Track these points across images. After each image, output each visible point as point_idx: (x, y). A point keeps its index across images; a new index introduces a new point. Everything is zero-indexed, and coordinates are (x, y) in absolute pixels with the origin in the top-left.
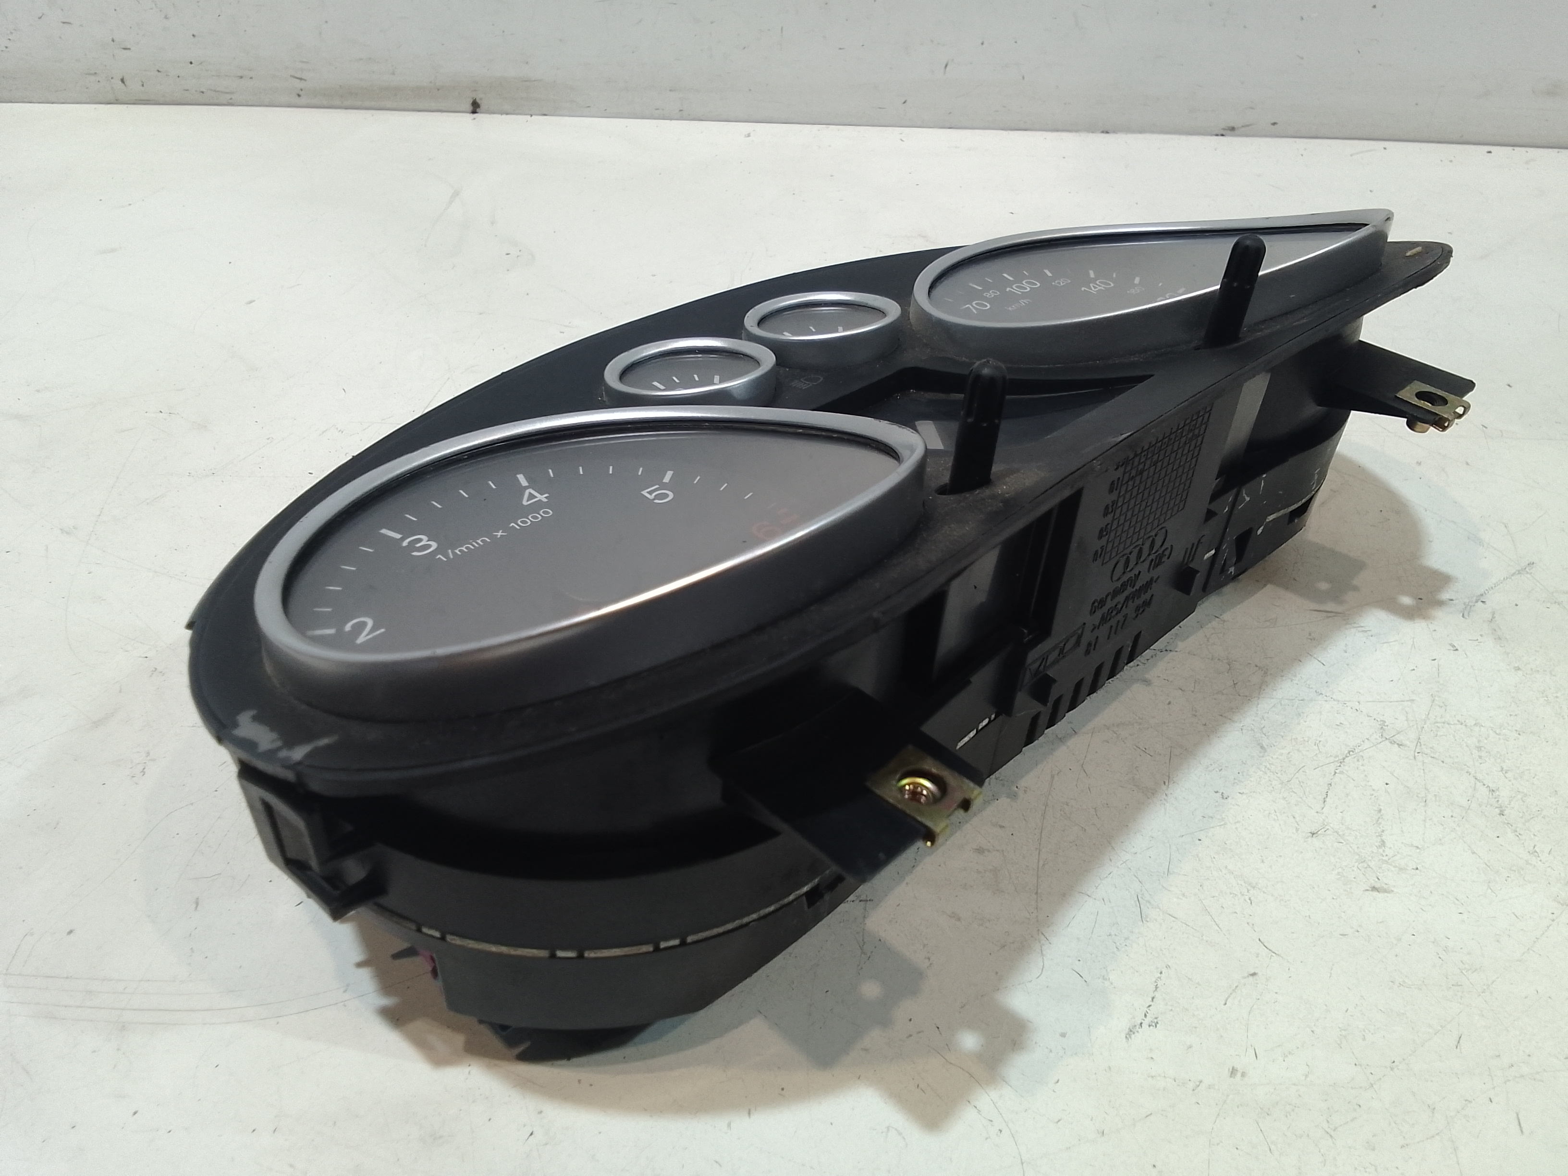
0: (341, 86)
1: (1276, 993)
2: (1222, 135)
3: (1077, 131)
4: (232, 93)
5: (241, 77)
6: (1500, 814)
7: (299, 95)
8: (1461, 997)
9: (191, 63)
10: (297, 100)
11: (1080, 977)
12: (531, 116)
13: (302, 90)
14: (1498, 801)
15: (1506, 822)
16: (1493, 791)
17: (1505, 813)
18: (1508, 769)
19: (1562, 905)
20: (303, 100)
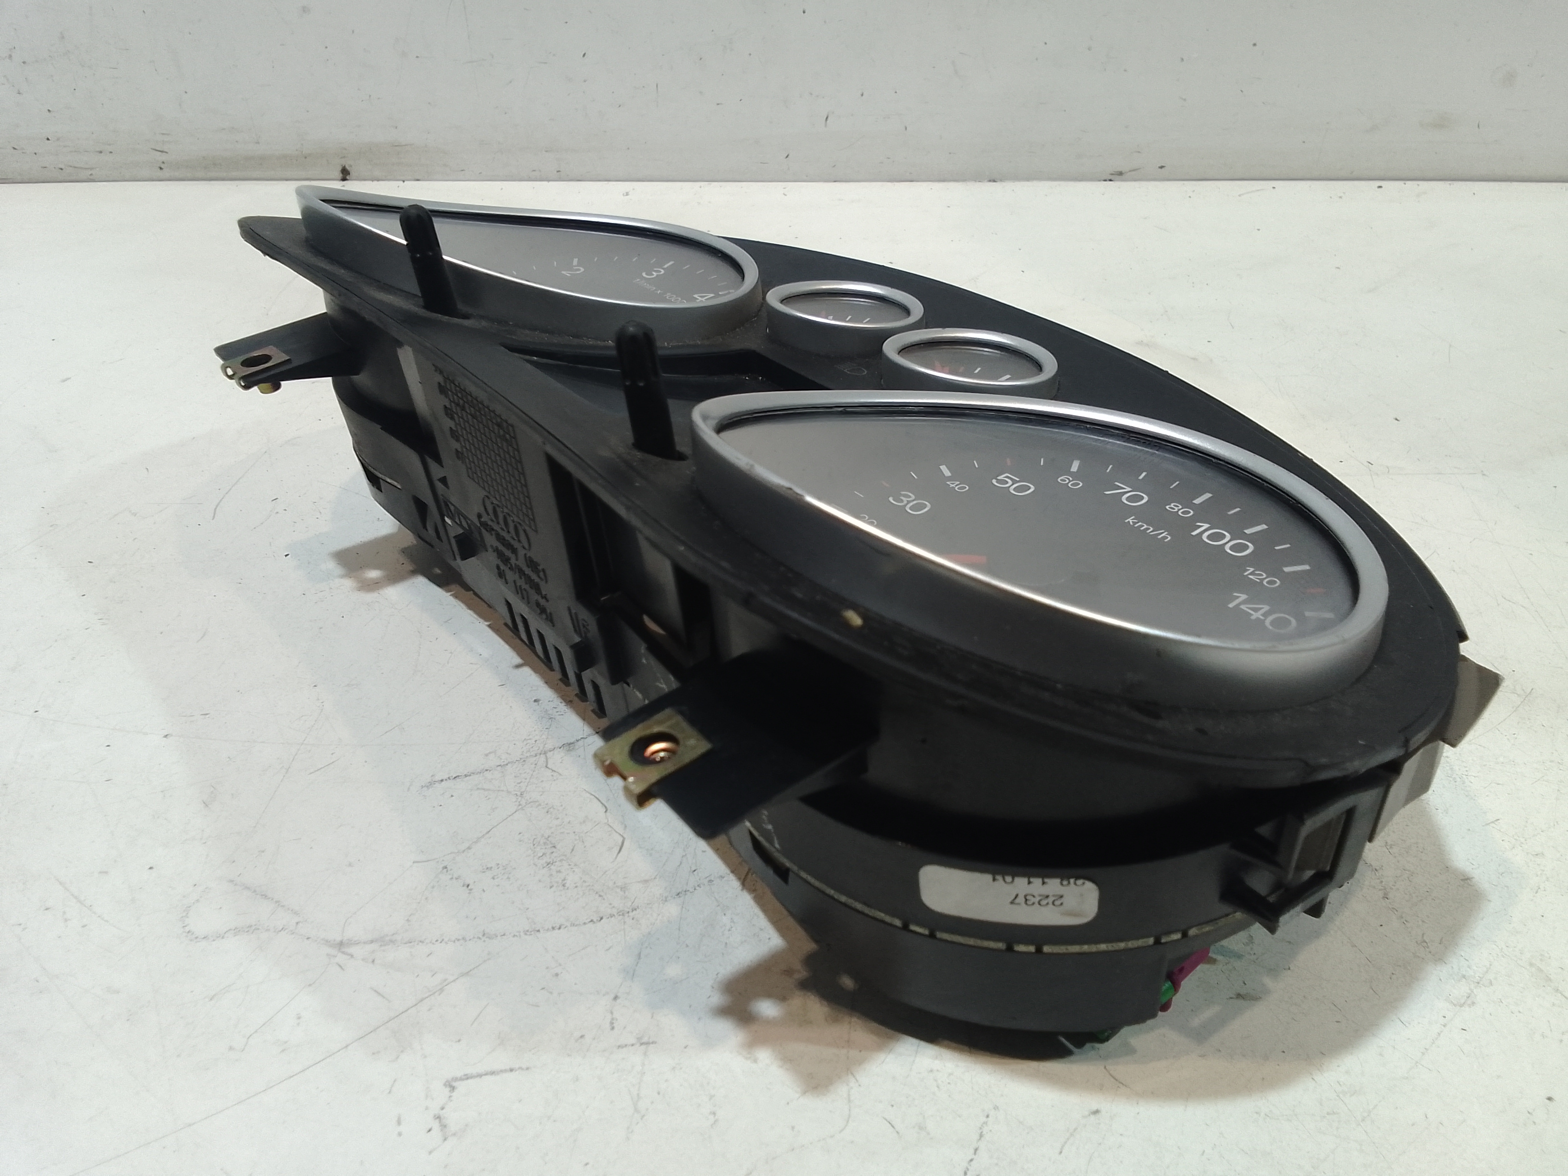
0: (204, 157)
1: (1121, 1135)
2: (1110, 180)
3: (964, 180)
4: (91, 169)
5: (101, 152)
6: (1384, 897)
7: (161, 168)
8: (1337, 1128)
9: (48, 139)
10: (160, 174)
11: (891, 1127)
12: (404, 181)
13: (163, 163)
14: (1382, 882)
15: (1391, 907)
16: (1376, 870)
17: (1390, 896)
18: (1392, 843)
19: (1455, 1005)
20: (166, 173)
